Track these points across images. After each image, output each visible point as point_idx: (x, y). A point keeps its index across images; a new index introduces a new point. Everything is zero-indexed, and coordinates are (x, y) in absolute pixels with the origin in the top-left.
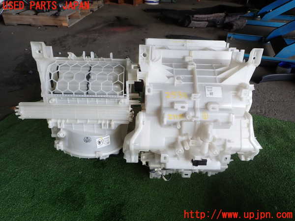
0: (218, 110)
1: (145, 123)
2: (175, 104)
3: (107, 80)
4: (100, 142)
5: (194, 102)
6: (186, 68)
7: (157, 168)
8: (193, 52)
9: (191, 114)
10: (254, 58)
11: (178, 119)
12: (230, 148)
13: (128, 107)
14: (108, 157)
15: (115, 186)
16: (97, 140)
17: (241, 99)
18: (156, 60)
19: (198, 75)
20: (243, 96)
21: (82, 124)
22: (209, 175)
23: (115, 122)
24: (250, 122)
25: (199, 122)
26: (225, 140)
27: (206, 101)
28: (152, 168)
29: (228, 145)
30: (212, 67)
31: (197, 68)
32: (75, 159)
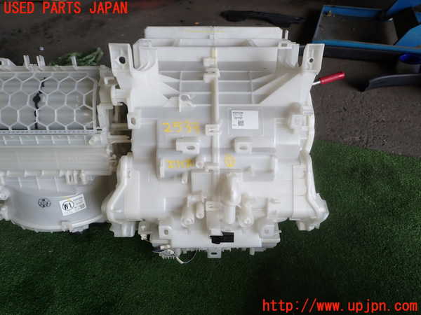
0: (250, 150)
1: (131, 175)
2: (177, 144)
3: (65, 104)
4: (66, 206)
5: (212, 138)
6: (202, 78)
7: (163, 245)
8: (217, 49)
9: (205, 159)
10: (311, 61)
11: (184, 168)
12: (274, 213)
13: (106, 148)
14: (87, 227)
15: (104, 274)
16: (61, 203)
17: (292, 131)
18: (147, 67)
19: (220, 91)
20: (293, 125)
21: (35, 177)
22: (252, 253)
23: (88, 173)
24: (307, 168)
25: (219, 173)
26: (267, 200)
27: (232, 136)
28: (157, 245)
29: (271, 208)
30: (247, 77)
31: (219, 79)
32: (30, 233)
